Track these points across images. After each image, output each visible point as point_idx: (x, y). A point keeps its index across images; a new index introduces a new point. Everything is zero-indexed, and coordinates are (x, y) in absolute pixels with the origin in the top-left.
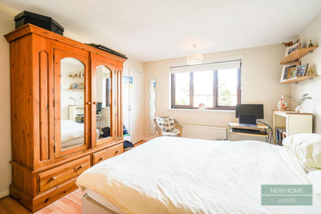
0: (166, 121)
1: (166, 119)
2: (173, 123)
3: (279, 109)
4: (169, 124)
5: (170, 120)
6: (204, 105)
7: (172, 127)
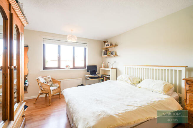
0: (45, 79)
1: (45, 78)
2: (51, 80)
3: (102, 67)
4: (49, 82)
5: (49, 78)
6: (69, 66)
7: (51, 83)
